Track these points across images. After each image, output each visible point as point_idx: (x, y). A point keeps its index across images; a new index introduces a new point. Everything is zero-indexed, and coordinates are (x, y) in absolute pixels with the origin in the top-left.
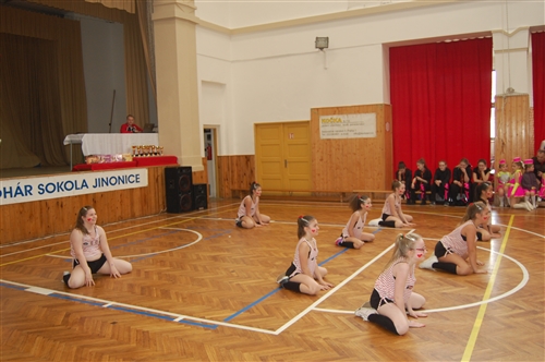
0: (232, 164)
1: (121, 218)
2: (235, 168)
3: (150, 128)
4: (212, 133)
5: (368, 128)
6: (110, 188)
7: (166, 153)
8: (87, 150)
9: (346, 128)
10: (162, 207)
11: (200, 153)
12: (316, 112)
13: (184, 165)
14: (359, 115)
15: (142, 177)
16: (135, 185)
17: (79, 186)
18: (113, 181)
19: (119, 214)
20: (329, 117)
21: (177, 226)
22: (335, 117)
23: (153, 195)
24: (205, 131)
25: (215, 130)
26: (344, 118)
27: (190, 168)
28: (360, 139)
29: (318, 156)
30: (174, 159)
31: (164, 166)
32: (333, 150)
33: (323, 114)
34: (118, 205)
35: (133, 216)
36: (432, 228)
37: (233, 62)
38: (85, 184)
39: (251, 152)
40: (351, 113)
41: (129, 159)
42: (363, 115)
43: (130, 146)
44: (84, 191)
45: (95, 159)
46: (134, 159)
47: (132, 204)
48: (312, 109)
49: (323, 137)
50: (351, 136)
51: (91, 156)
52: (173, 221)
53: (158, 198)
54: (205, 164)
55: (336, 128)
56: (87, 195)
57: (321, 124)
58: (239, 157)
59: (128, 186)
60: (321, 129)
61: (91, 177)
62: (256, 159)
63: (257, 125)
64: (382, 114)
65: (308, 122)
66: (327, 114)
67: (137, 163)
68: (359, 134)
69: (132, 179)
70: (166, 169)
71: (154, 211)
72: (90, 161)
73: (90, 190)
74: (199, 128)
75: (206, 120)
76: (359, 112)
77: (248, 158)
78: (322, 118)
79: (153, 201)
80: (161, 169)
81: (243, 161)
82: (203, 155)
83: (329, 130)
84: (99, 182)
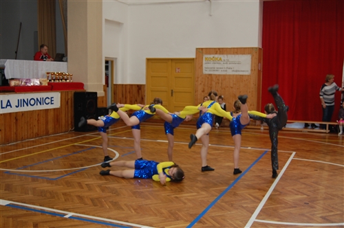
0: (126, 91)
1: (37, 135)
2: (128, 95)
3: (61, 57)
4: (110, 65)
5: (245, 66)
6: (30, 108)
7: (75, 80)
8: (8, 74)
9: (226, 66)
10: (70, 126)
11: (101, 81)
12: (200, 51)
13: (89, 90)
14: (237, 56)
15: (55, 100)
16: (50, 107)
17: (4, 105)
18: (32, 102)
19: (35, 131)
20: (212, 56)
21: (89, 143)
22: (216, 56)
23: (63, 116)
24: (107, 62)
25: (112, 62)
26: (224, 57)
27: (96, 93)
28: (236, 75)
29: (200, 88)
30: (81, 85)
31: (73, 91)
32: (214, 83)
33: (206, 54)
34: (36, 123)
35: (47, 133)
36: (308, 151)
37: (129, 5)
38: (9, 104)
39: (142, 81)
40: (230, 54)
41: (45, 84)
42: (240, 56)
43: (44, 72)
44: (8, 110)
45: (17, 82)
46: (49, 83)
47: (47, 123)
48: (197, 49)
49: (206, 72)
50: (230, 72)
51: (12, 79)
52: (84, 138)
53: (67, 118)
54: (105, 90)
55: (217, 66)
56: (10, 113)
57: (204, 62)
58: (132, 85)
59: (44, 107)
60: (204, 66)
61: (14, 98)
62: (146, 88)
63: (148, 60)
64: (256, 56)
65: (193, 59)
66: (210, 54)
67: (51, 87)
68: (236, 71)
69: (48, 101)
70: (76, 94)
71: (64, 129)
72: (13, 83)
73: (13, 110)
74: (101, 59)
75: (107, 53)
76: (237, 53)
77: (139, 87)
78: (205, 56)
79: (64, 121)
80: (71, 93)
81: (135, 90)
82: (104, 83)
83: (211, 67)
84: (21, 103)
